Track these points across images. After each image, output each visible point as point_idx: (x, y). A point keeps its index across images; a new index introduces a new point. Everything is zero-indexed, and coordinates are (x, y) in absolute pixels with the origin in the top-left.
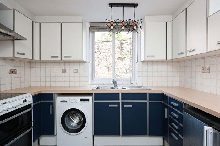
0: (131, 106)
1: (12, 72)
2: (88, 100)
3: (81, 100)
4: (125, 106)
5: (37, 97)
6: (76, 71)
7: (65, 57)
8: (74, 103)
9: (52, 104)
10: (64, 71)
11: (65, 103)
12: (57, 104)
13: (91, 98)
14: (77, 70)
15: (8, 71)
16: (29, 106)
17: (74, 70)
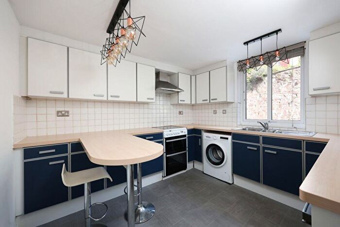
0: (275, 152)
1: (180, 113)
2: (227, 139)
3: (221, 138)
4: (266, 151)
5: (190, 131)
6: (224, 112)
7: (212, 100)
8: (216, 139)
9: (201, 138)
10: (215, 112)
11: (209, 139)
12: (204, 138)
13: (230, 137)
14: (225, 110)
15: (178, 112)
16: (185, 136)
17: (223, 110)
